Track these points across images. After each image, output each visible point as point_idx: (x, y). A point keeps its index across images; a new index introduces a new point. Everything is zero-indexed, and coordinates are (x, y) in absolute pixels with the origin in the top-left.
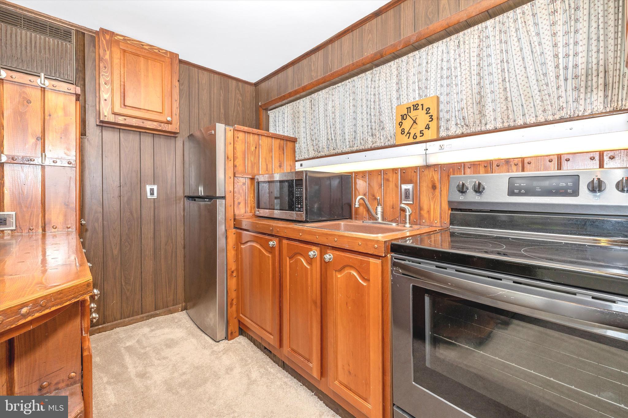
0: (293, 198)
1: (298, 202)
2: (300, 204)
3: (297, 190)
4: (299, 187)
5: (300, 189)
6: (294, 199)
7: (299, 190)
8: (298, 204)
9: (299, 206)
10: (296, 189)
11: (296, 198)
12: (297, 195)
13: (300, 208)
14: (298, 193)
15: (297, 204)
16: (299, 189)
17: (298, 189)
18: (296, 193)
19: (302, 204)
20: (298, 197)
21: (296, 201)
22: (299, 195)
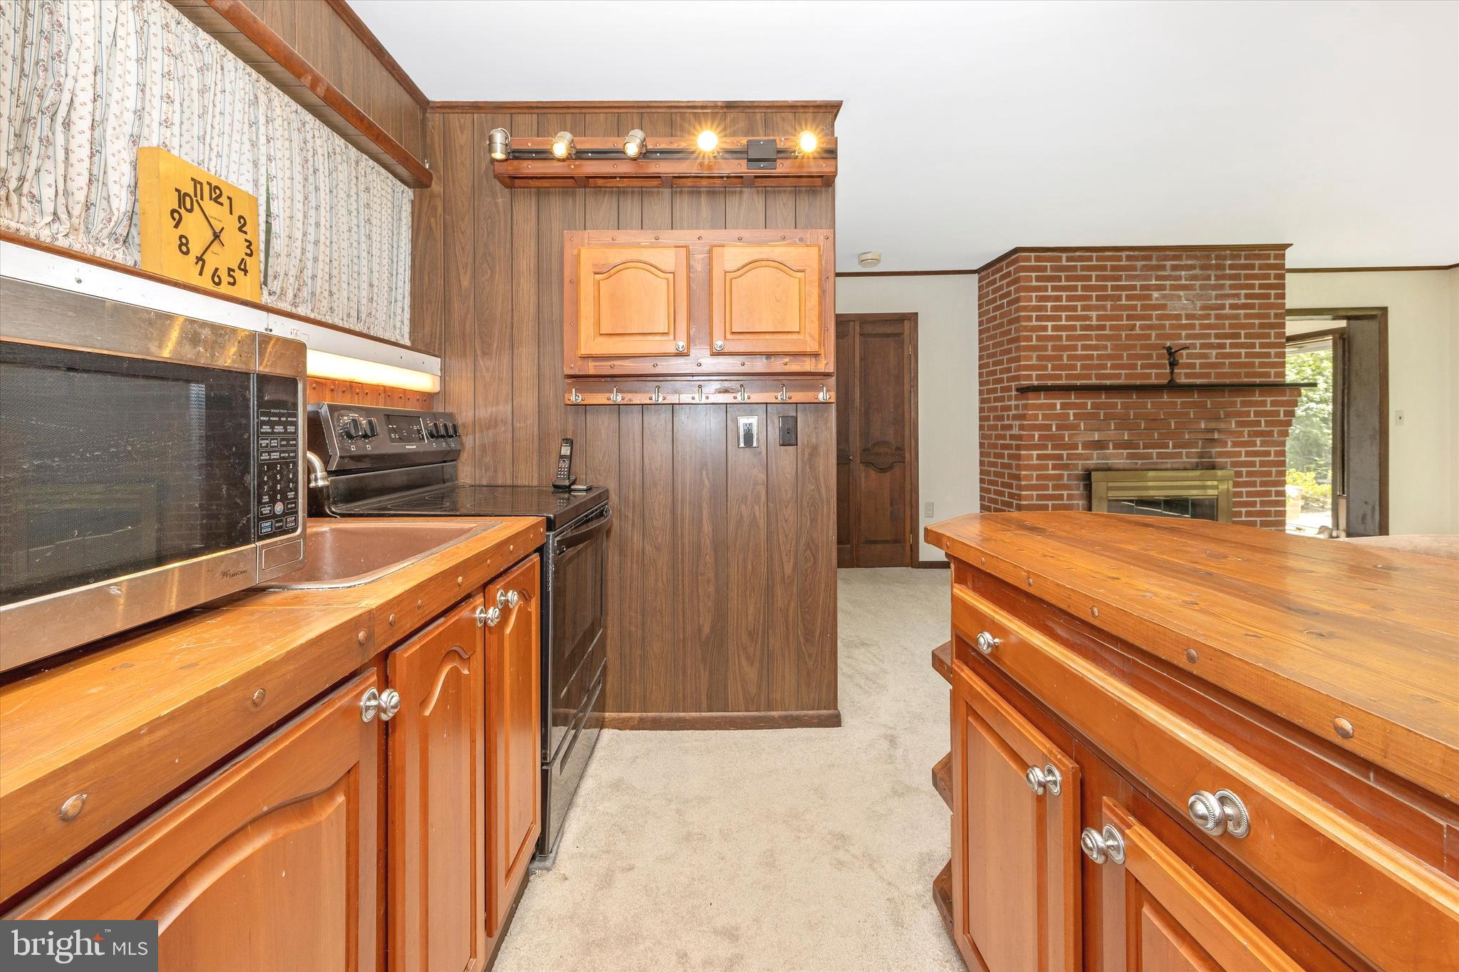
0: (246, 470)
1: (273, 488)
2: (284, 499)
3: (266, 429)
4: (280, 415)
5: (285, 424)
6: (251, 480)
7: (279, 429)
8: (273, 501)
9: (279, 508)
10: (264, 423)
11: (261, 473)
12: (265, 456)
13: (284, 514)
14: (274, 443)
15: (266, 499)
16: (279, 423)
17: (272, 424)
18: (264, 443)
19: (291, 495)
20: (272, 465)
21: (260, 485)
22: (275, 456)
